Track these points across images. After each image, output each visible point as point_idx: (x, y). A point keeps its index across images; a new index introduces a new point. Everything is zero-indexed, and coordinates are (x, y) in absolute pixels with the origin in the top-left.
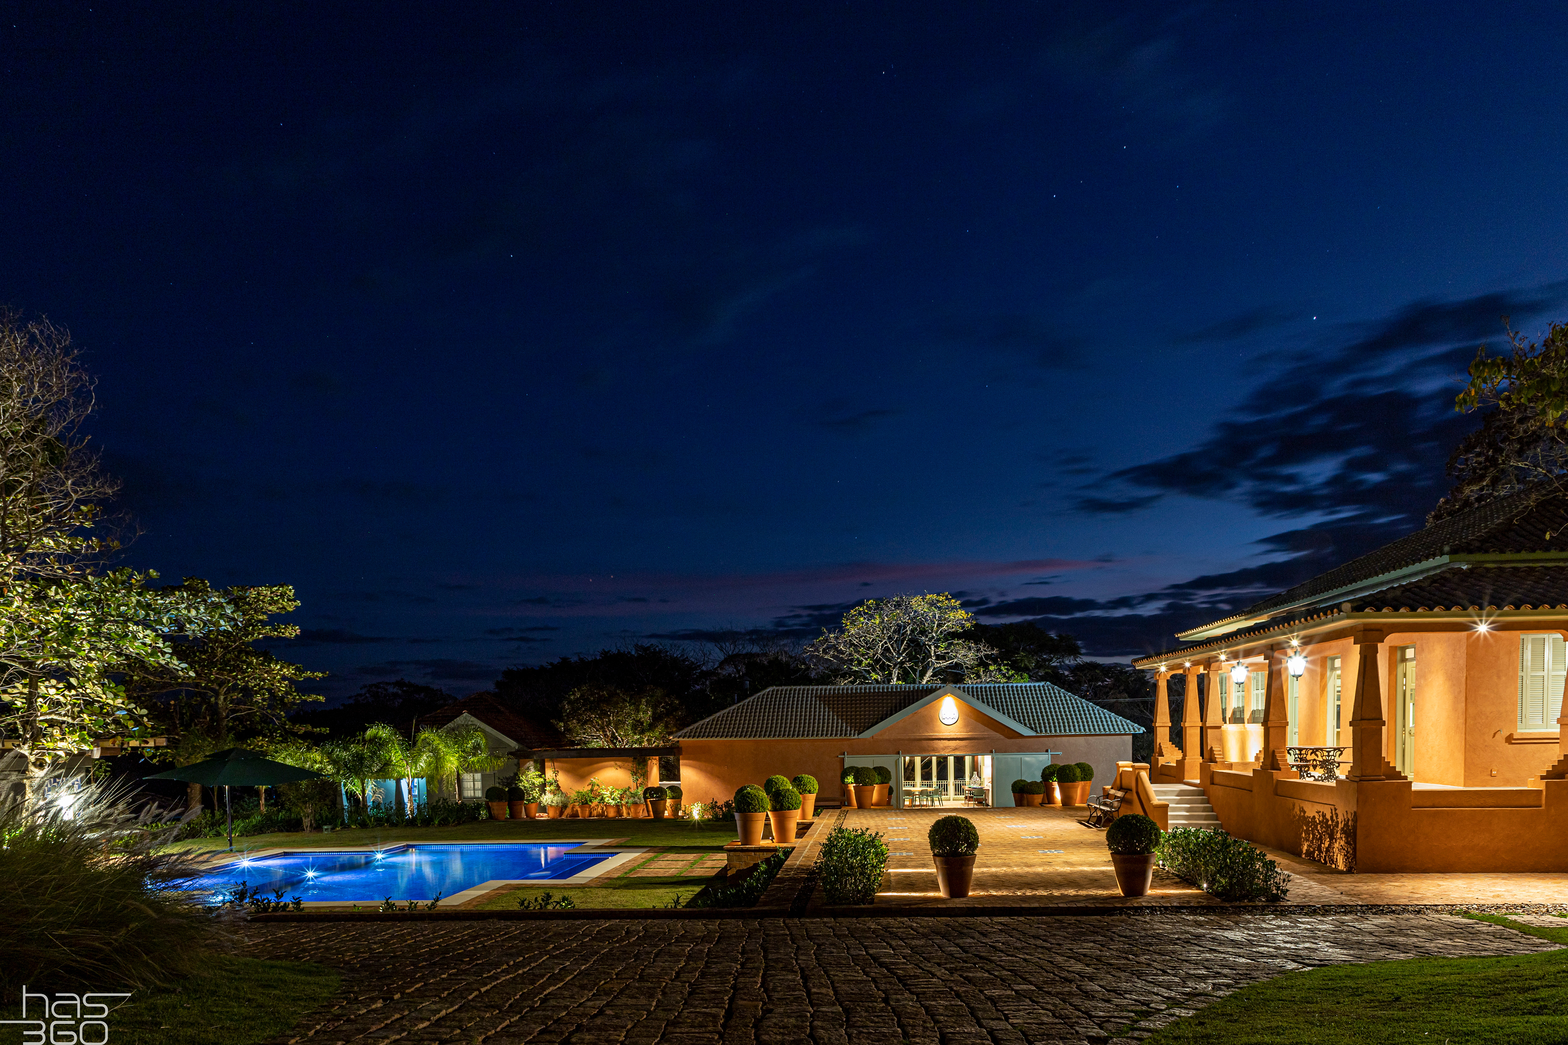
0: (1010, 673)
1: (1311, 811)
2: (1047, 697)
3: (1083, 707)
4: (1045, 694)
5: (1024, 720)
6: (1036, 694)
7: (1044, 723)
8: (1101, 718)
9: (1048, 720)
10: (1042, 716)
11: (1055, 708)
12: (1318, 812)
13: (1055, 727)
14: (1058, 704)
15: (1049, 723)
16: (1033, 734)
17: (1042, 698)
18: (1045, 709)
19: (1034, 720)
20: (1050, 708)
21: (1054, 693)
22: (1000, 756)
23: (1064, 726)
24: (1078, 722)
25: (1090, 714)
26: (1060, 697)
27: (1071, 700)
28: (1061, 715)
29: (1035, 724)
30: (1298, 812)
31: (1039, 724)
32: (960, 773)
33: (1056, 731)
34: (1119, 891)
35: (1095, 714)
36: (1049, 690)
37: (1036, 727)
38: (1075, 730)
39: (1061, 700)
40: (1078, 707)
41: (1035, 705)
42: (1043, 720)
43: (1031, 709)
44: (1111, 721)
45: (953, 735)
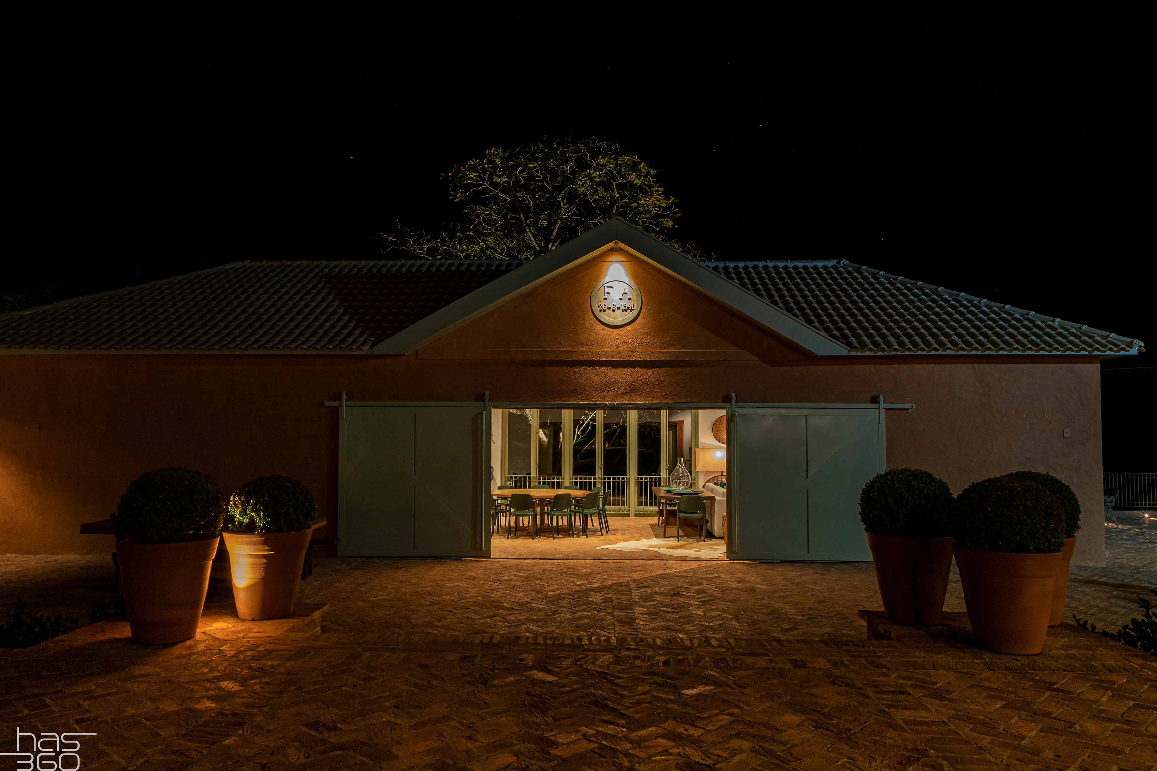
2: (849, 284)
3: (945, 300)
4: (843, 279)
6: (823, 279)
9: (872, 322)
14: (882, 296)
16: (842, 350)
17: (838, 285)
21: (865, 278)
22: (748, 410)
27: (909, 289)
33: (901, 346)
36: (849, 273)
37: (844, 335)
39: (886, 290)
40: (933, 301)
45: (625, 352)
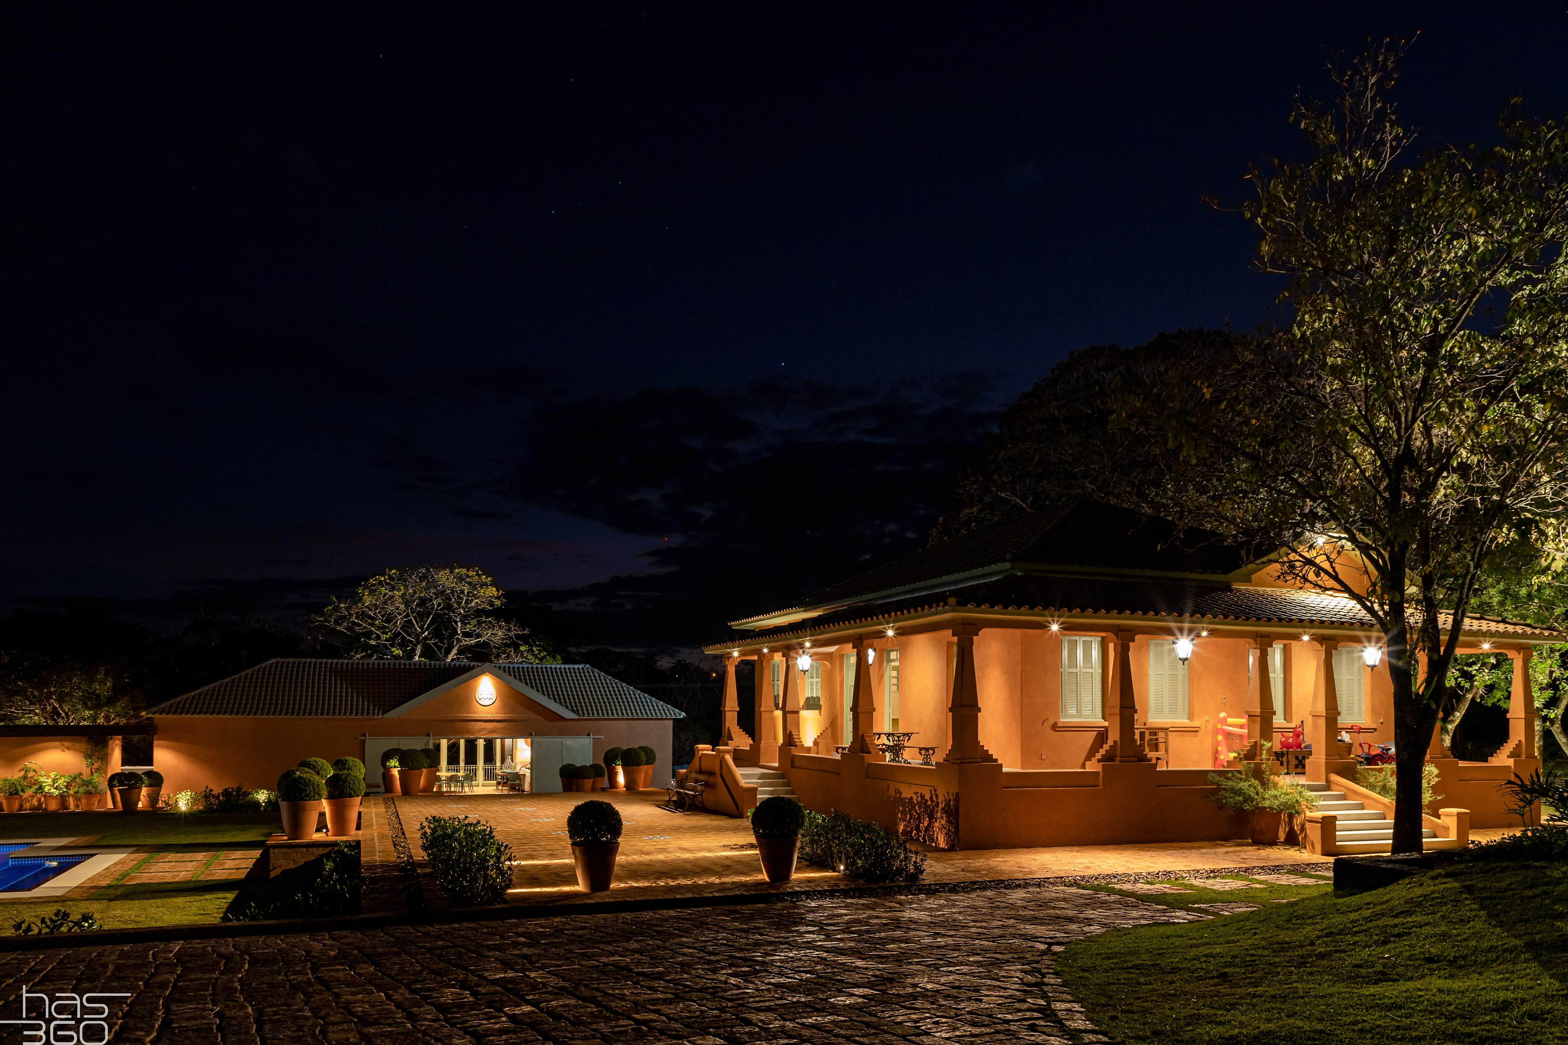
0: (542, 654)
1: (908, 792)
2: (587, 680)
3: (624, 691)
4: (585, 676)
5: (565, 702)
6: (576, 676)
7: (586, 706)
8: (642, 702)
9: (590, 703)
10: (584, 699)
11: (596, 691)
12: (916, 793)
13: (597, 710)
14: (599, 688)
15: (591, 706)
16: (575, 717)
17: (582, 680)
18: (586, 691)
19: (575, 703)
20: (591, 691)
21: (595, 676)
22: (540, 739)
23: (607, 710)
24: (620, 706)
25: (631, 698)
26: (601, 680)
27: (611, 684)
28: (603, 699)
29: (576, 706)
30: (893, 794)
31: (581, 706)
32: (489, 757)
33: (598, 714)
34: (764, 877)
35: (636, 698)
36: (589, 673)
37: (578, 710)
38: (618, 714)
39: (602, 684)
40: (619, 691)
41: (575, 688)
42: (585, 703)
43: (572, 691)
44: (653, 706)
45: (489, 716)
